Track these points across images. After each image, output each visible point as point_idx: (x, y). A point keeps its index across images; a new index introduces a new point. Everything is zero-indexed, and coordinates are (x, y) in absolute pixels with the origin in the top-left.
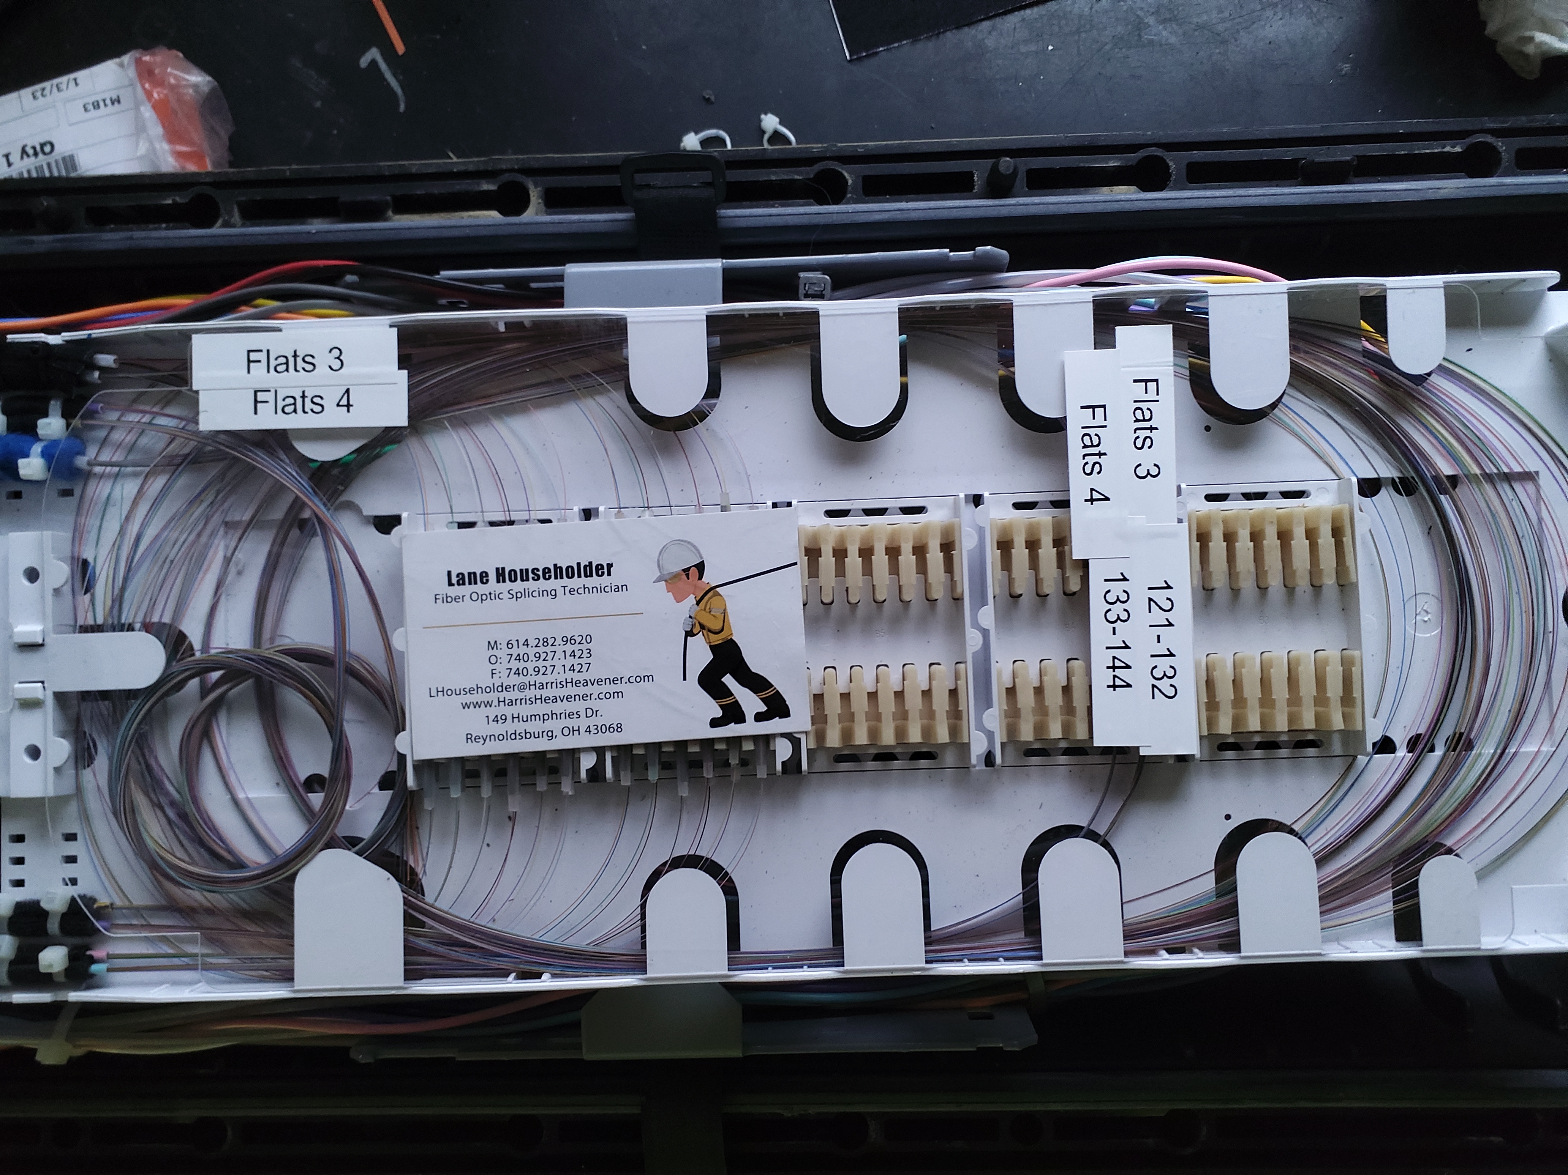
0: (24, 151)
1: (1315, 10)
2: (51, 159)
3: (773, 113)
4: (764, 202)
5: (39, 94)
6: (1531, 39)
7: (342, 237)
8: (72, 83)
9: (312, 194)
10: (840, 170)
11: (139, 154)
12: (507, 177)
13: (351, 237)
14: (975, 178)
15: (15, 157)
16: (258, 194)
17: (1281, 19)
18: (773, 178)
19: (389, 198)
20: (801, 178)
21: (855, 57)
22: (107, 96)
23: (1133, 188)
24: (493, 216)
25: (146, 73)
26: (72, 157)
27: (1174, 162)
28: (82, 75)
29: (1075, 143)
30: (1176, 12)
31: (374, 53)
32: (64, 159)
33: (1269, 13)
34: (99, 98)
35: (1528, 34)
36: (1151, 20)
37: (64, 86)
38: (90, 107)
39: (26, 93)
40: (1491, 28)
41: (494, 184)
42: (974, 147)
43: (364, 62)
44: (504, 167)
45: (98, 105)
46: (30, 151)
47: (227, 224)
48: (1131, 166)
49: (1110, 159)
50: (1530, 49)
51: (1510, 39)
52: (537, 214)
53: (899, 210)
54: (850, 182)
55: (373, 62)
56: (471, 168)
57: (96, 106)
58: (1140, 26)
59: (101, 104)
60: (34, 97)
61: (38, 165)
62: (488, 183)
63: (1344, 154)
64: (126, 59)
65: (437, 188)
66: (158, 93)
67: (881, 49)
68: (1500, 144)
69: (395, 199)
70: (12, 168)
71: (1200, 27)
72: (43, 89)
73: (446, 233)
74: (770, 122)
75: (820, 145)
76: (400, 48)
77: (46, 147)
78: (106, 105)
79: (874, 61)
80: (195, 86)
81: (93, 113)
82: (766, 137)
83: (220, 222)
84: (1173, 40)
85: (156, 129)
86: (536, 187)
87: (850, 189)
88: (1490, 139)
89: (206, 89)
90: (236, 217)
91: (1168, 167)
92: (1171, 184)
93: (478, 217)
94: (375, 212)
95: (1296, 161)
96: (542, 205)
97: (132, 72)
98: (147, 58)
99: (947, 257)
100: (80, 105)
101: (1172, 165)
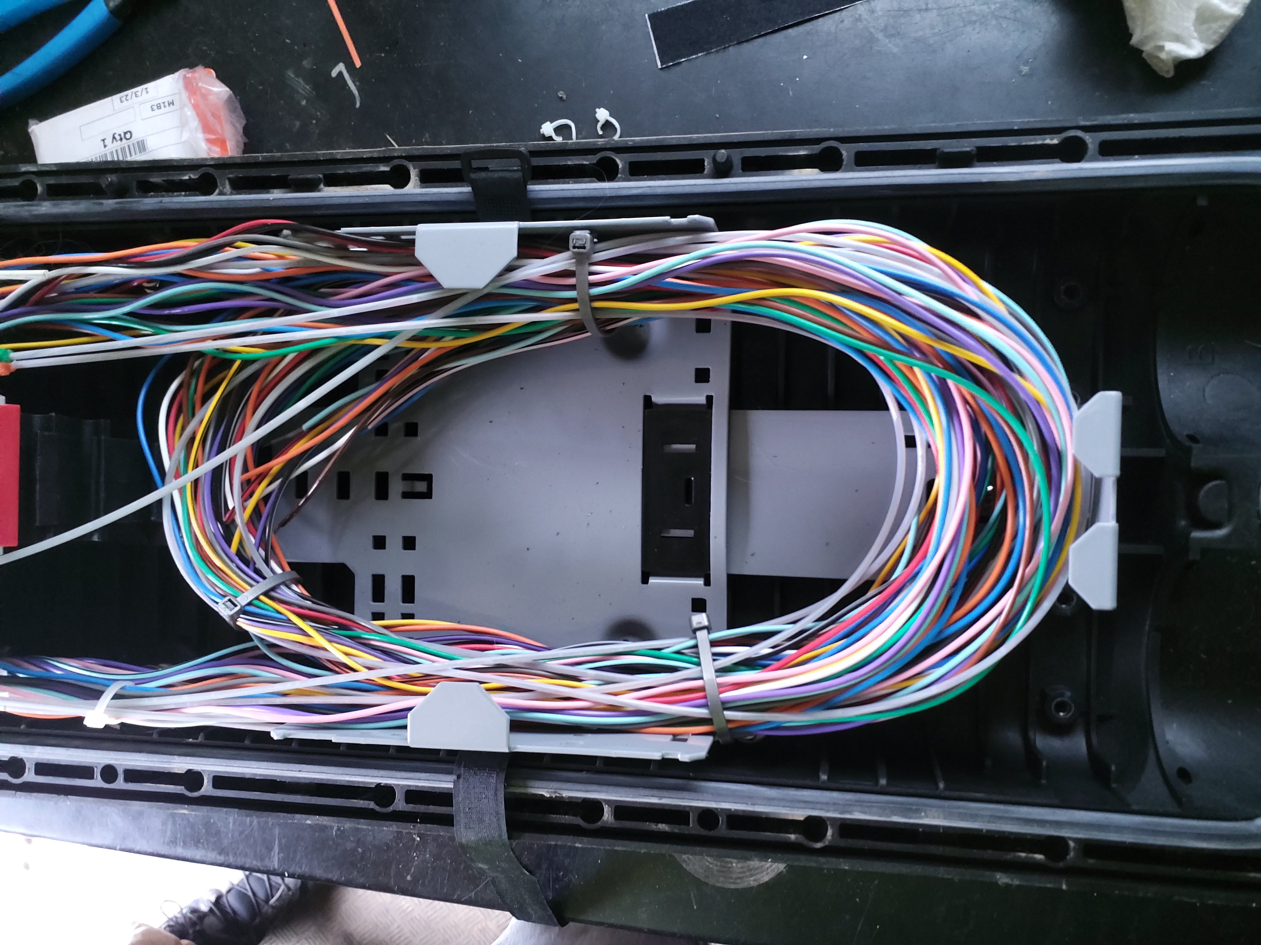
0: (114, 138)
1: (1004, 26)
2: (130, 142)
3: (604, 108)
4: (562, 180)
5: (124, 99)
7: (288, 203)
8: (144, 92)
9: (274, 173)
10: (614, 158)
11: (183, 139)
12: (396, 162)
13: (294, 203)
14: (706, 164)
15: (108, 141)
16: (241, 173)
17: (978, 33)
18: (569, 163)
19: (321, 176)
20: (587, 163)
21: (664, 66)
22: (166, 100)
23: (816, 171)
24: (386, 189)
25: (190, 86)
26: (143, 141)
27: (847, 152)
28: (151, 86)
29: (779, 138)
30: (899, 30)
31: (341, 67)
32: (138, 143)
33: (969, 29)
34: (160, 101)
35: (1161, 43)
36: (880, 36)
37: (139, 94)
38: (155, 107)
39: (116, 98)
40: (1134, 41)
41: (387, 166)
42: (708, 141)
43: (334, 73)
44: (396, 155)
45: (160, 106)
47: (221, 193)
48: (816, 154)
49: (800, 150)
50: (1163, 56)
51: (1147, 48)
52: (414, 187)
53: (649, 187)
54: (620, 166)
55: (340, 73)
56: (375, 155)
57: (159, 107)
58: (872, 40)
59: (162, 105)
60: (122, 102)
61: (122, 146)
62: (384, 166)
63: (967, 145)
64: (177, 75)
65: (352, 170)
66: (194, 99)
67: (683, 60)
68: (1087, 137)
69: (325, 176)
70: (107, 148)
71: (917, 40)
72: (127, 96)
73: (354, 201)
74: (602, 114)
75: (603, 140)
76: (358, 64)
77: (127, 135)
78: (165, 107)
79: (677, 69)
81: (157, 112)
82: (599, 125)
83: (217, 191)
84: (895, 50)
85: (195, 123)
86: (414, 168)
87: (620, 170)
88: (1079, 133)
89: (226, 96)
90: (228, 188)
91: (841, 155)
92: (843, 167)
93: (376, 189)
94: (311, 186)
95: (934, 150)
96: (418, 181)
97: (181, 84)
98: (189, 75)
99: (668, 222)
100: (148, 105)
101: (844, 153)
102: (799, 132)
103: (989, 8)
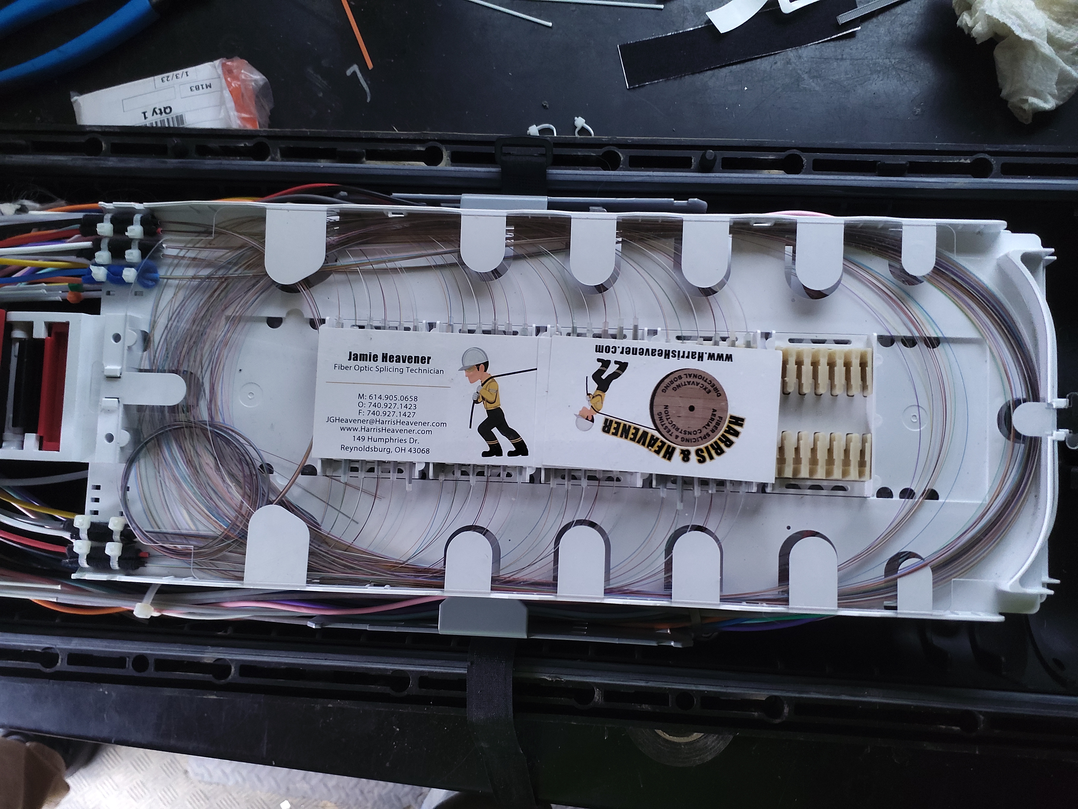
0: (154, 111)
1: (902, 76)
2: (170, 116)
3: (582, 117)
4: (573, 167)
5: (165, 79)
6: (1027, 100)
7: (337, 171)
8: (185, 74)
9: (322, 145)
10: (617, 152)
11: (220, 117)
12: (431, 144)
13: (342, 171)
14: (693, 161)
15: (149, 115)
16: (292, 144)
17: (882, 80)
18: (579, 154)
19: (364, 151)
20: (595, 155)
21: (632, 87)
22: (204, 83)
23: (782, 172)
24: (421, 165)
25: (228, 72)
26: (181, 116)
27: (806, 159)
28: (190, 70)
29: (751, 145)
30: (820, 72)
31: (355, 68)
32: (177, 117)
33: (875, 76)
34: (199, 84)
35: (1025, 97)
36: (805, 76)
37: (179, 76)
38: (194, 88)
39: (158, 78)
40: (1004, 93)
41: (423, 147)
42: (693, 144)
43: (349, 72)
44: (429, 138)
45: (199, 88)
46: (158, 112)
47: (273, 159)
48: (782, 159)
49: (770, 155)
50: (1026, 107)
51: (1014, 100)
52: (446, 166)
53: (648, 176)
54: (622, 159)
55: (354, 73)
56: (411, 137)
57: (197, 88)
58: (799, 79)
59: (200, 87)
60: (163, 81)
61: (161, 119)
62: (420, 146)
63: (902, 160)
64: (217, 62)
65: (392, 147)
66: (235, 84)
67: (647, 83)
68: (992, 160)
69: (367, 151)
70: (147, 119)
71: (834, 82)
72: (168, 77)
73: (395, 173)
74: (580, 122)
75: (606, 137)
76: (370, 66)
77: (167, 110)
78: (203, 88)
79: (642, 90)
80: (255, 81)
81: (196, 92)
82: (577, 130)
83: (269, 158)
84: (817, 88)
85: (230, 104)
86: (446, 150)
87: (622, 162)
88: (987, 156)
89: (261, 83)
90: (278, 156)
91: (802, 161)
92: (803, 171)
93: (413, 165)
94: (355, 158)
95: (875, 162)
96: (449, 161)
97: (220, 71)
98: (229, 63)
99: (673, 203)
100: (188, 87)
101: (805, 160)
102: (767, 140)
103: (890, 62)
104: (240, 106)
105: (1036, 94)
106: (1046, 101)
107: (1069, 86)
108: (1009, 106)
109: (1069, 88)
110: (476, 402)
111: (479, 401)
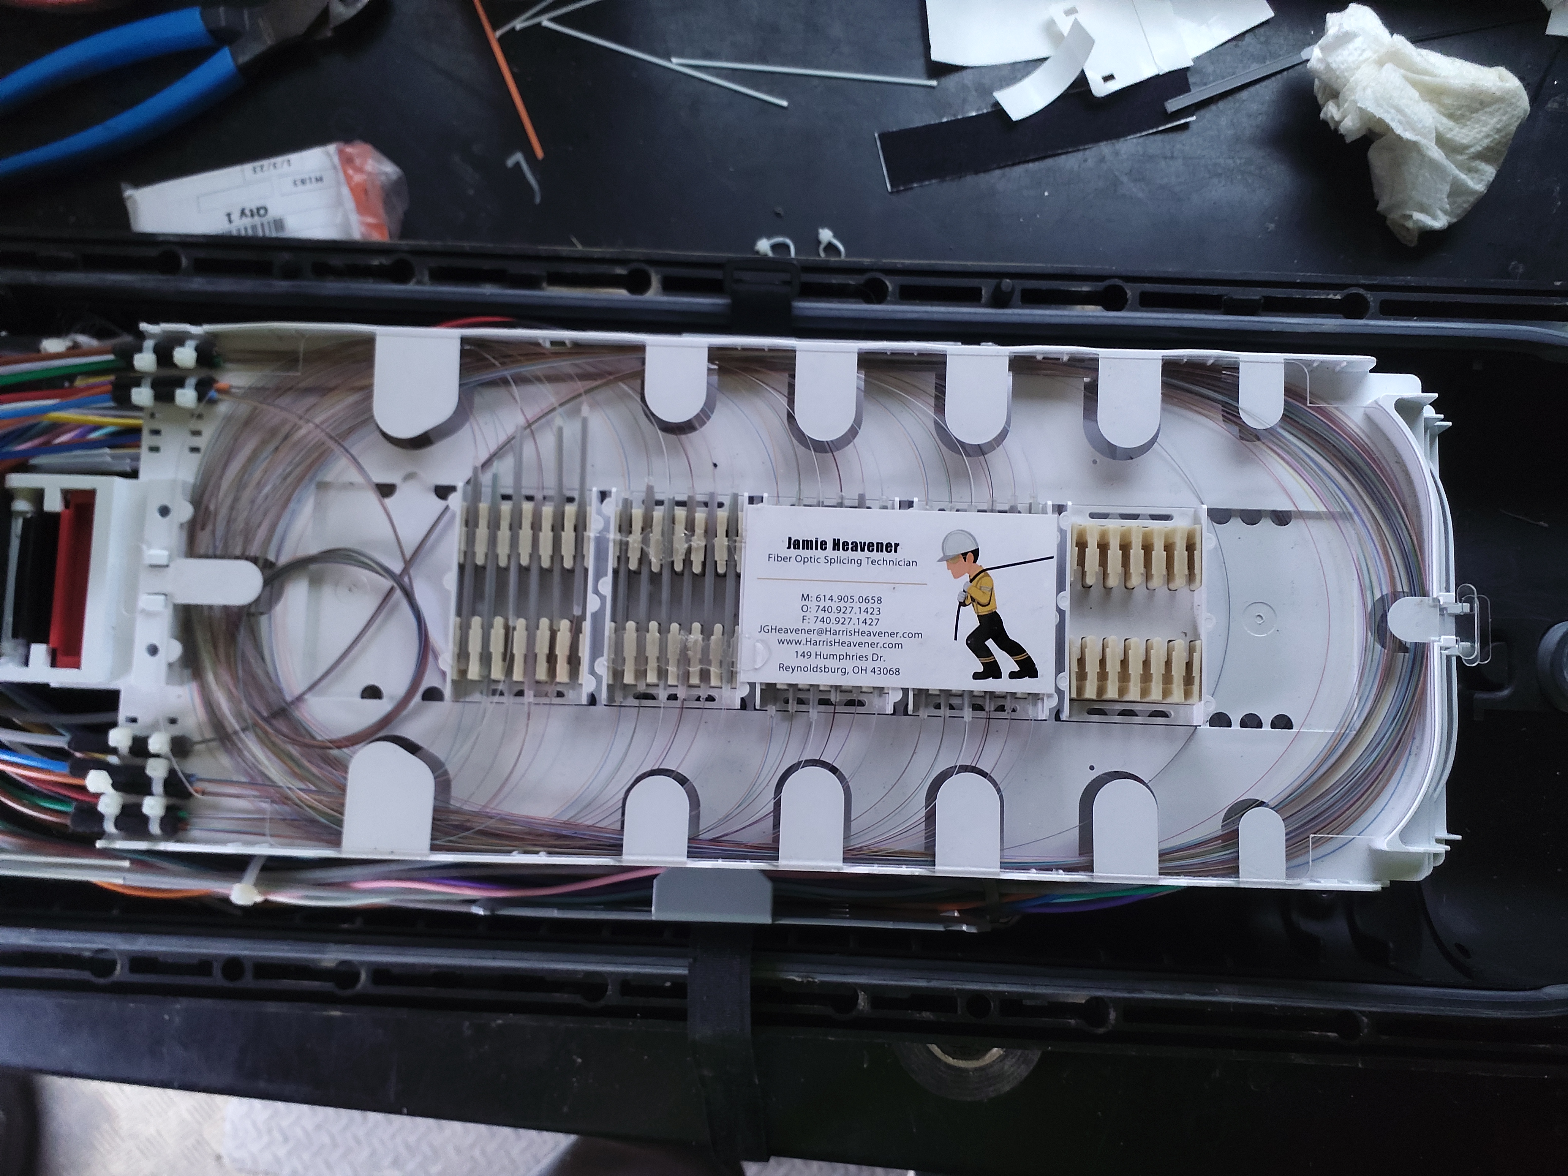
0: (243, 213)
1: (1250, 181)
2: (264, 221)
3: (827, 228)
4: (825, 299)
5: (258, 169)
6: (1411, 217)
7: (509, 300)
8: (285, 164)
9: (487, 265)
10: (882, 279)
11: (337, 223)
12: (634, 265)
13: (516, 300)
14: (983, 292)
15: (235, 216)
16: (445, 262)
17: (1224, 186)
18: (834, 281)
19: (544, 273)
20: (854, 282)
21: (896, 190)
22: (313, 176)
23: (1101, 308)
24: (621, 294)
25: (347, 161)
26: (281, 221)
27: (1131, 291)
28: (295, 157)
29: (1058, 272)
30: (1144, 175)
31: (518, 157)
32: (275, 222)
33: (1215, 181)
34: (305, 176)
35: (1408, 212)
36: (1125, 179)
37: (279, 165)
38: (299, 183)
39: (248, 167)
40: (1381, 207)
41: (624, 269)
42: (984, 270)
43: (510, 162)
44: (632, 257)
45: (305, 182)
46: (247, 212)
47: (419, 282)
48: (1100, 291)
49: (1083, 286)
50: (1410, 224)
51: (1394, 216)
52: (655, 295)
53: (925, 312)
54: (890, 289)
55: (518, 165)
56: (608, 256)
57: (303, 182)
58: (1116, 183)
59: (308, 181)
60: (255, 171)
61: (253, 224)
62: (621, 268)
63: (1255, 294)
64: (331, 147)
65: (582, 269)
66: (357, 178)
67: (915, 185)
68: (1369, 296)
69: (549, 274)
70: (233, 222)
71: (1163, 187)
72: (262, 166)
73: (588, 303)
74: (826, 235)
75: (868, 259)
76: (540, 153)
77: (261, 211)
78: (311, 182)
79: (909, 193)
80: (386, 174)
81: (301, 187)
82: (822, 247)
83: (414, 280)
84: (1141, 195)
85: (349, 203)
86: (656, 274)
87: (890, 294)
88: (1361, 291)
89: (394, 177)
90: (426, 278)
91: (1126, 294)
92: (1127, 306)
93: (611, 293)
94: (532, 282)
95: (1220, 297)
96: (661, 289)
97: (335, 159)
98: (348, 149)
100: (290, 180)
101: (1129, 293)
102: (1079, 267)
103: (1234, 162)
104: (362, 207)
105: (1423, 209)
106: (1435, 217)
107: (1464, 198)
108: (1388, 222)
109: (1464, 202)
110: (962, 604)
111: (967, 603)
